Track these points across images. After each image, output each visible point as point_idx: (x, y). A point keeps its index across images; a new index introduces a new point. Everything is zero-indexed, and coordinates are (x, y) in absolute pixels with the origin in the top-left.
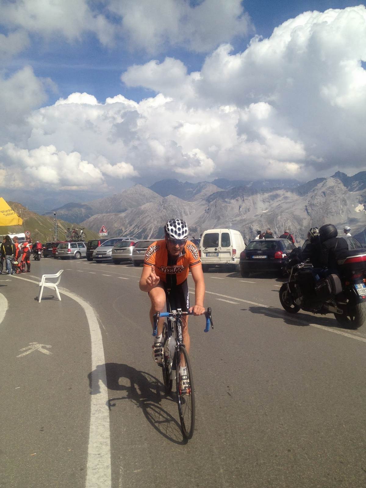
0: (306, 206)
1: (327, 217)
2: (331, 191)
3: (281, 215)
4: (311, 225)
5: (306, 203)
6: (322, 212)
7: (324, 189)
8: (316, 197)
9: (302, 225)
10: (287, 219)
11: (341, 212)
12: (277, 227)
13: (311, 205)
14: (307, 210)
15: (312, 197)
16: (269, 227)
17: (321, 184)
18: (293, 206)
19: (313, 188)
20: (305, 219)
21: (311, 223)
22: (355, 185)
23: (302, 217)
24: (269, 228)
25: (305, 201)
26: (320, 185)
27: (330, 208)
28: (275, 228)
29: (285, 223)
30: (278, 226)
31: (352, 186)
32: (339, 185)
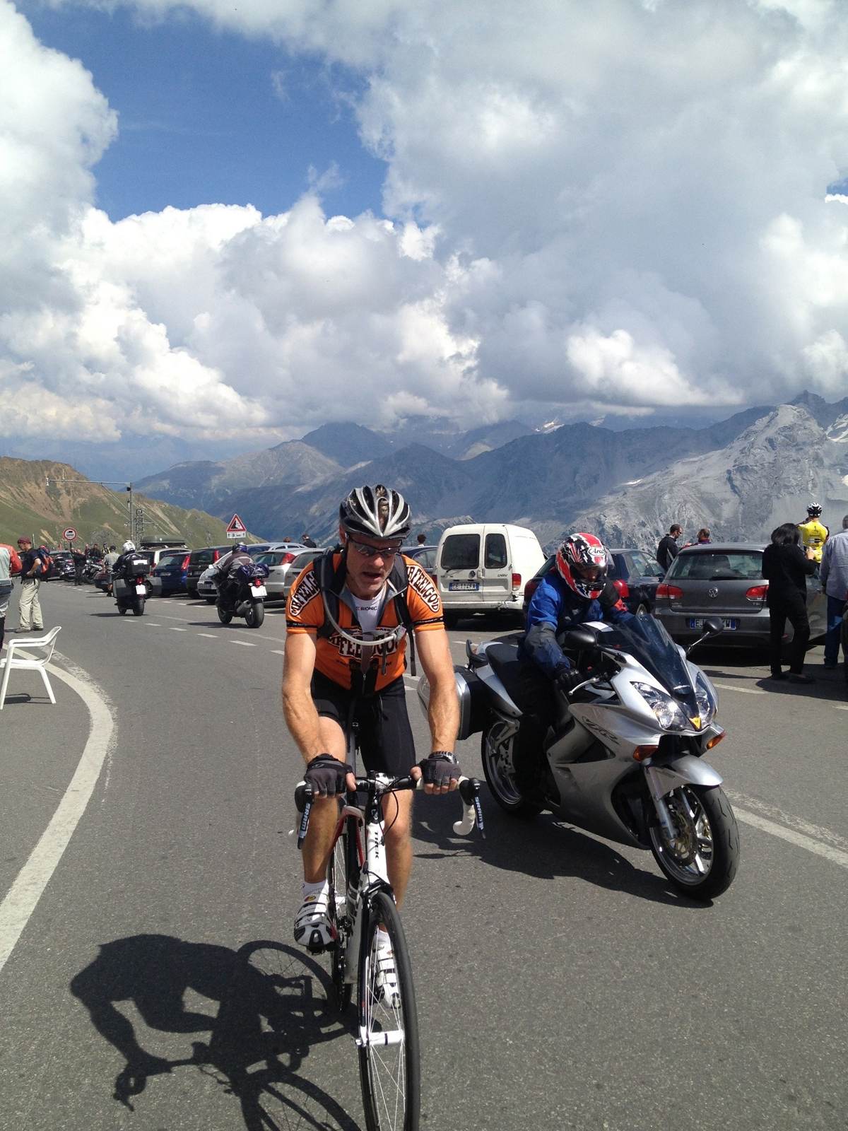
0: (729, 472)
1: (778, 498)
2: (785, 436)
3: (671, 491)
4: (740, 516)
5: (730, 465)
6: (766, 485)
7: (770, 433)
8: (752, 450)
9: (719, 516)
10: (686, 502)
11: (810, 486)
12: (661, 520)
13: (742, 469)
14: (730, 480)
15: (742, 450)
16: (642, 519)
17: (766, 419)
18: (698, 471)
19: (746, 428)
20: (726, 501)
21: (740, 511)
22: (842, 423)
23: (719, 496)
24: (642, 522)
25: (726, 460)
26: (761, 423)
27: (784, 476)
28: (657, 522)
29: (679, 511)
30: (663, 517)
31: (837, 426)
32: (807, 424)
